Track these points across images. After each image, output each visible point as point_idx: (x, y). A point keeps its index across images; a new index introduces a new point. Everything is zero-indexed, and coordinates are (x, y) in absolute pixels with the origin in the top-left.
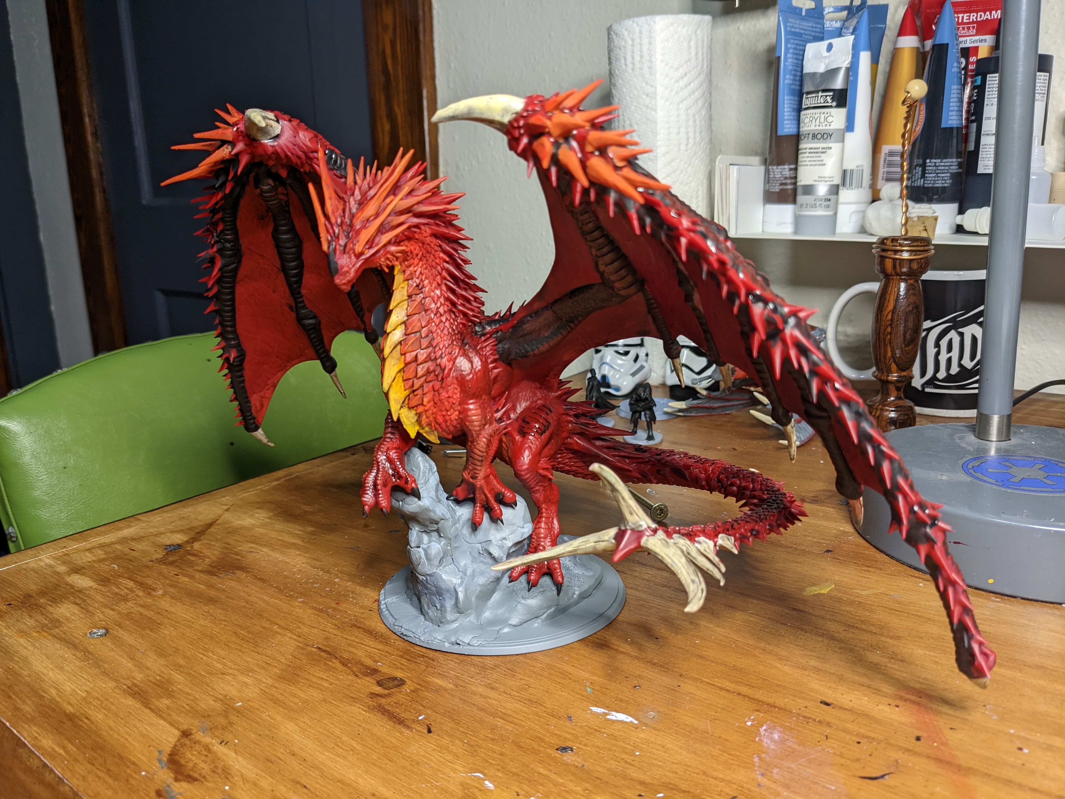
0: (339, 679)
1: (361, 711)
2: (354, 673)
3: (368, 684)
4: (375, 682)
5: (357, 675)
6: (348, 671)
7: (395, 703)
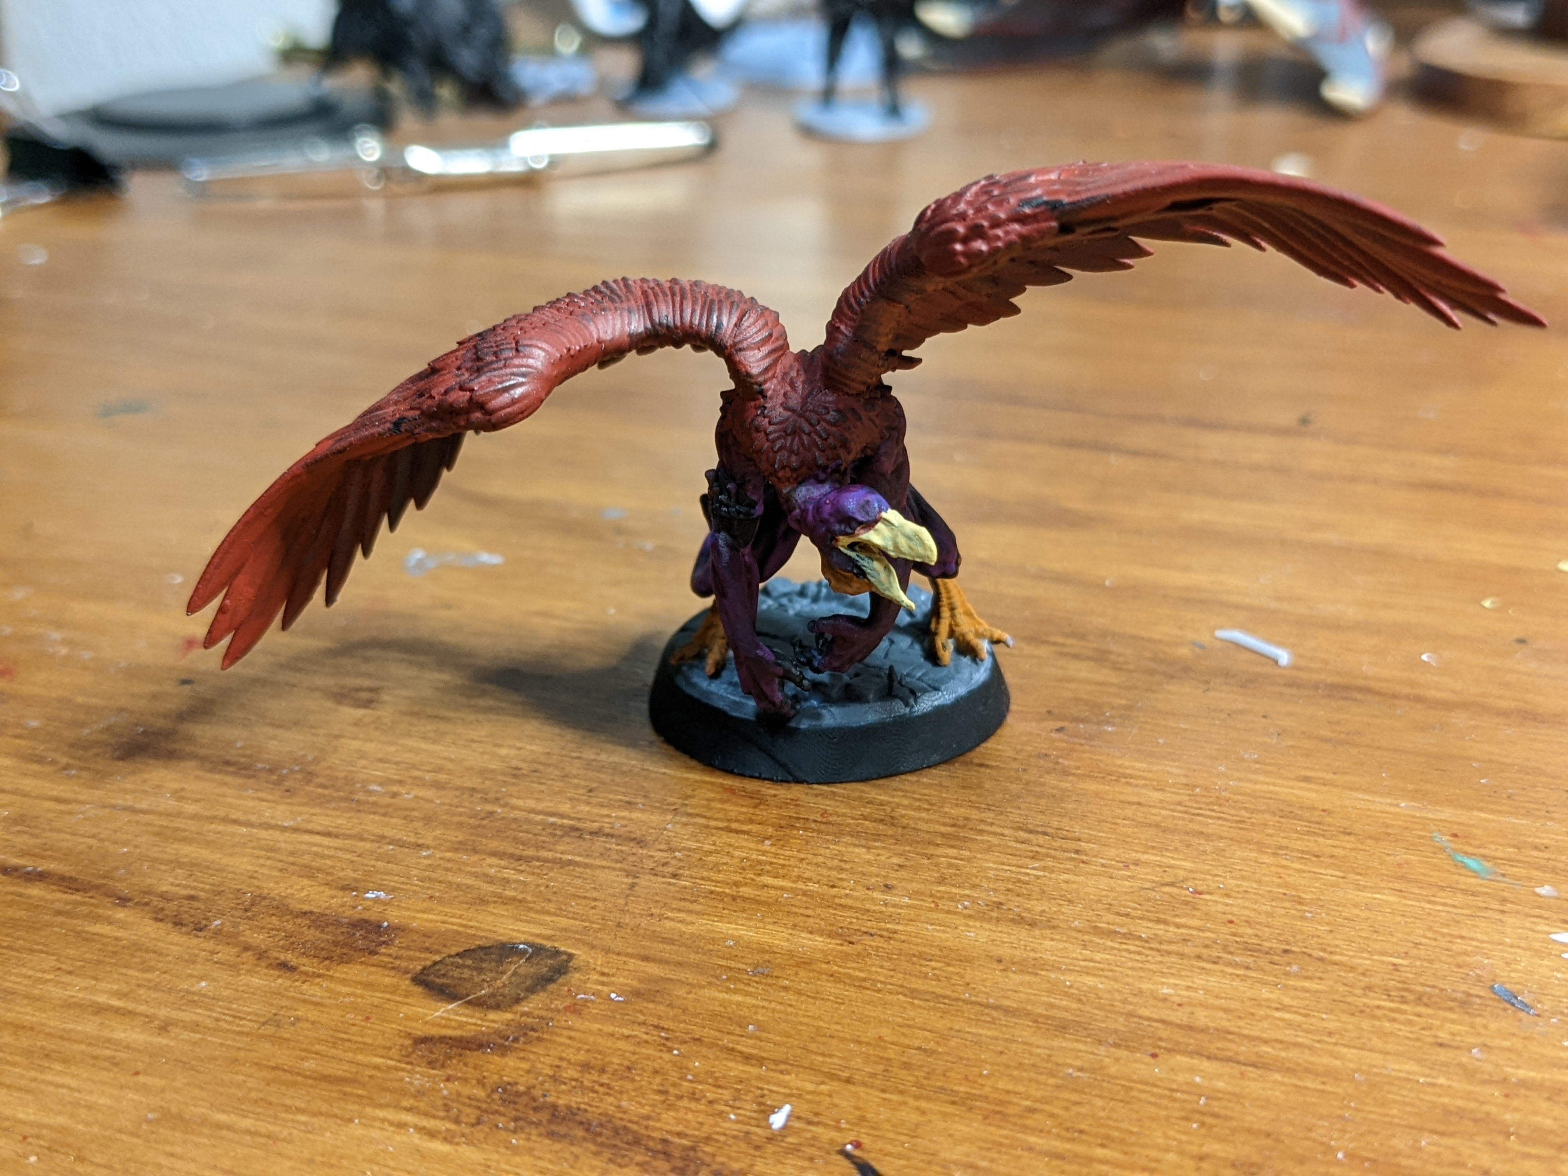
0: (190, 999)
1: (416, 1139)
2: (261, 955)
3: (377, 997)
4: (406, 983)
5: (284, 966)
6: (226, 953)
7: (586, 1067)
